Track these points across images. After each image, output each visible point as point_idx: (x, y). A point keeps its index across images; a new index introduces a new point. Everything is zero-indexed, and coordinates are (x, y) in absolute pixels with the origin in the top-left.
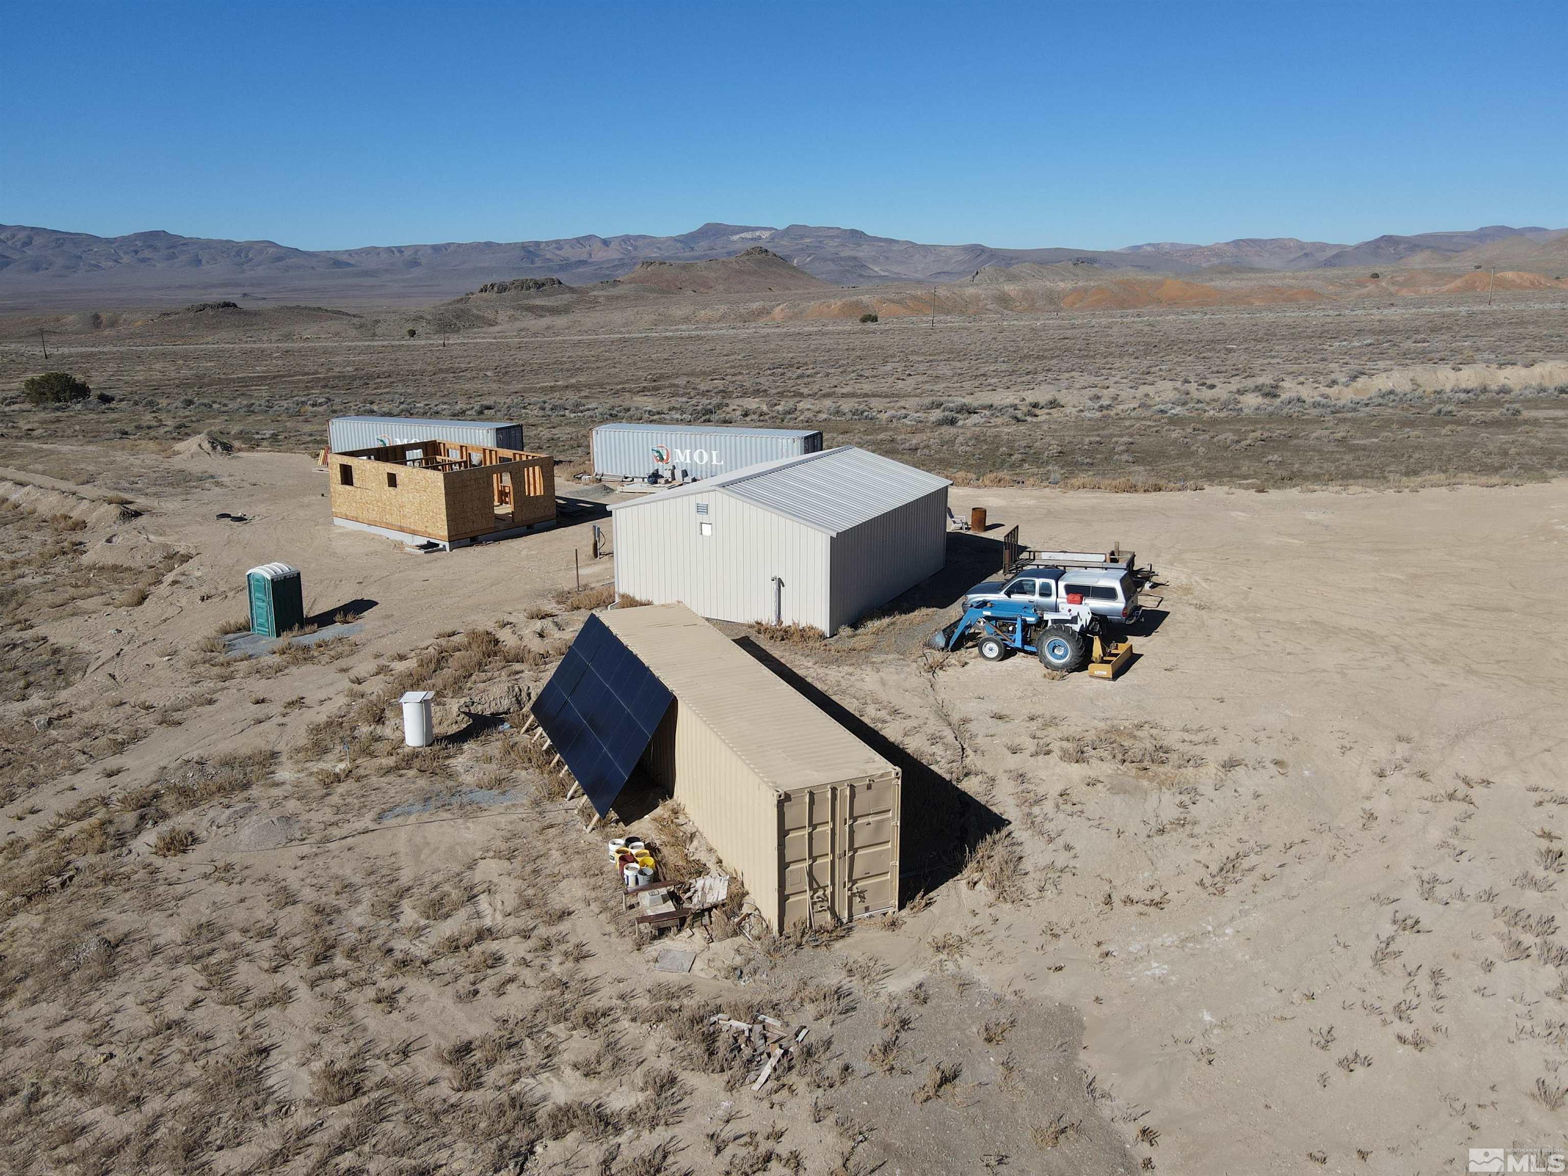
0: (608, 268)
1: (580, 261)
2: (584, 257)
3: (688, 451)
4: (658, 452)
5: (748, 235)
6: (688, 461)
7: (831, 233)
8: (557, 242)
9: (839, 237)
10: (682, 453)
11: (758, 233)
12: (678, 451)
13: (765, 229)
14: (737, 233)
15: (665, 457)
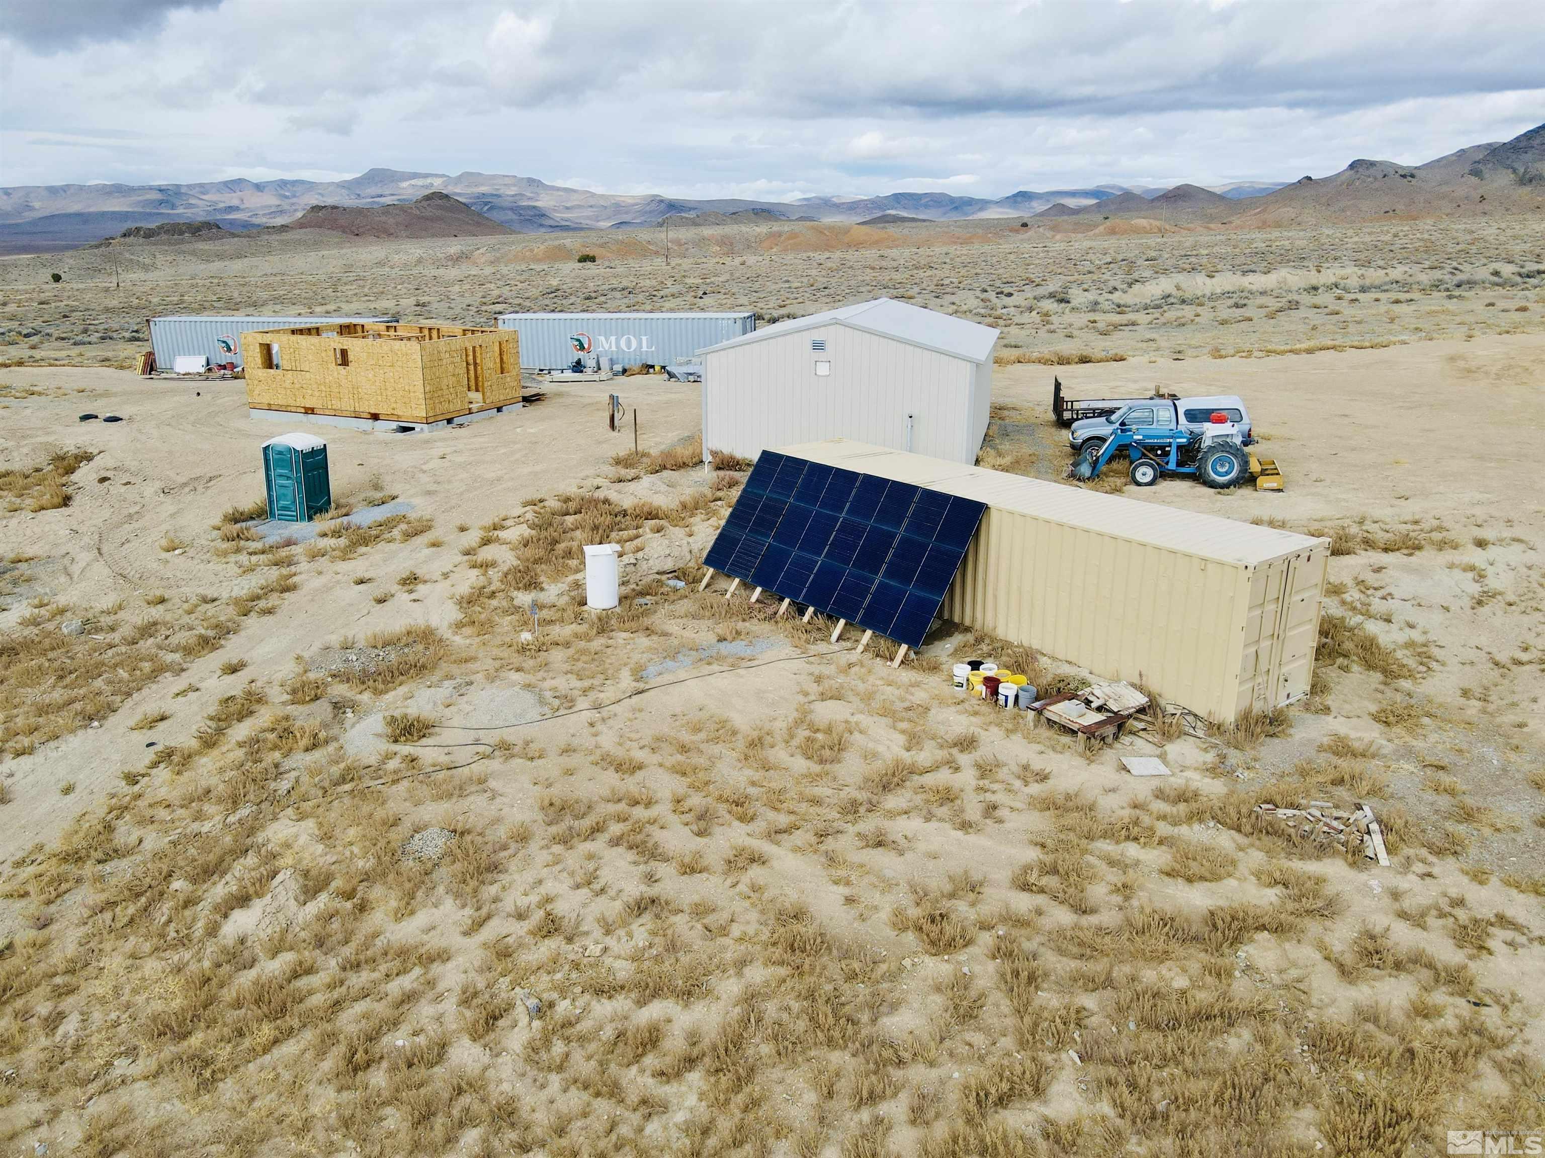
0: (264, 215)
1: (230, 207)
2: (235, 202)
3: (613, 338)
4: (578, 340)
5: (420, 182)
6: (614, 348)
7: (507, 181)
8: (201, 185)
9: (515, 185)
10: (607, 340)
11: (429, 181)
12: (602, 338)
13: (436, 176)
14: (406, 180)
15: (586, 346)
